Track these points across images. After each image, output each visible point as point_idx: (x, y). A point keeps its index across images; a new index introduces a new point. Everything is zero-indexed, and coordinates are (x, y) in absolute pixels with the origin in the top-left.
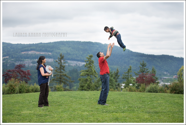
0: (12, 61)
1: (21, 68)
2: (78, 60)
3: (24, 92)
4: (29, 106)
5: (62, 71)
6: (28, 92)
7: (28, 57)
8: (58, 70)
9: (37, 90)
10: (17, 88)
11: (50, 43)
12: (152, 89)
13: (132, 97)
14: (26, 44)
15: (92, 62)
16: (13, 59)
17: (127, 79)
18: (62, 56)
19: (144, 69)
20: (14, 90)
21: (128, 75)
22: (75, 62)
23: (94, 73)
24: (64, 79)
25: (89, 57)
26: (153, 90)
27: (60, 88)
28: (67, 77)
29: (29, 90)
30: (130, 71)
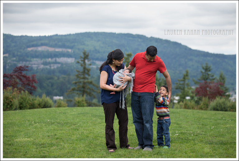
0: (14, 61)
1: (22, 72)
3: (27, 108)
4: (29, 130)
5: (87, 76)
6: (32, 107)
7: (37, 55)
8: (79, 76)
9: (46, 105)
10: (16, 102)
11: (70, 35)
12: (219, 105)
13: (188, 117)
14: (35, 37)
16: (14, 59)
17: (182, 89)
18: (87, 54)
19: (208, 75)
20: (10, 104)
21: (183, 84)
24: (89, 88)
25: (126, 57)
26: (220, 107)
27: (81, 102)
28: (94, 85)
29: (34, 105)
30: (186, 78)
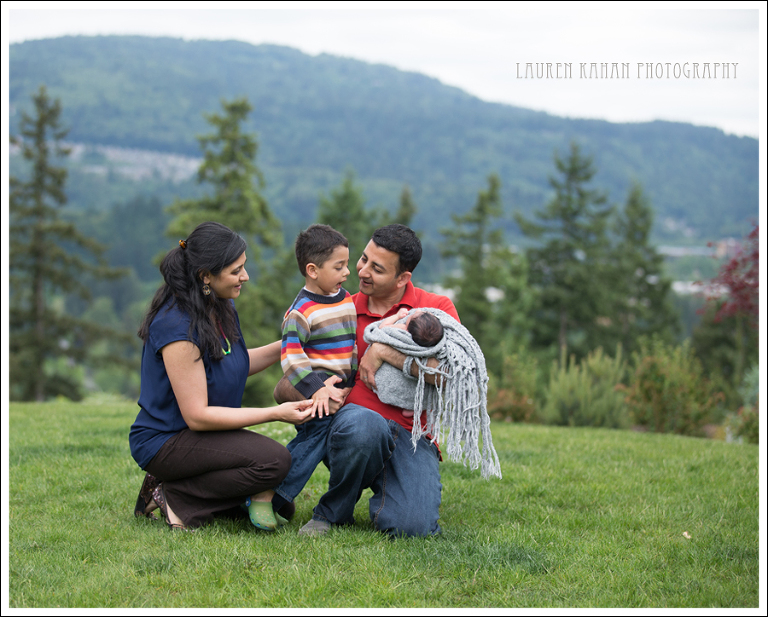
2: (164, 148)
5: (48, 201)
15: (248, 148)
18: (51, 104)
19: (582, 195)
21: (476, 238)
22: (149, 158)
23: (258, 217)
24: (60, 258)
25: (224, 115)
28: (81, 243)
30: (490, 208)
